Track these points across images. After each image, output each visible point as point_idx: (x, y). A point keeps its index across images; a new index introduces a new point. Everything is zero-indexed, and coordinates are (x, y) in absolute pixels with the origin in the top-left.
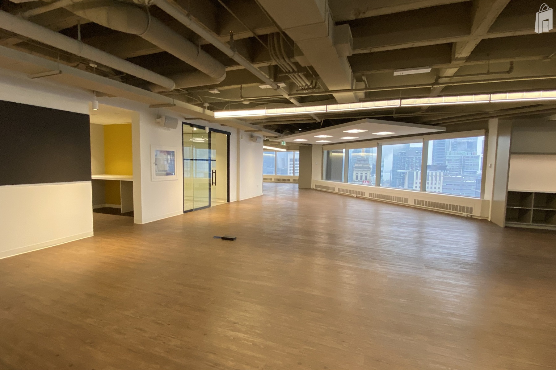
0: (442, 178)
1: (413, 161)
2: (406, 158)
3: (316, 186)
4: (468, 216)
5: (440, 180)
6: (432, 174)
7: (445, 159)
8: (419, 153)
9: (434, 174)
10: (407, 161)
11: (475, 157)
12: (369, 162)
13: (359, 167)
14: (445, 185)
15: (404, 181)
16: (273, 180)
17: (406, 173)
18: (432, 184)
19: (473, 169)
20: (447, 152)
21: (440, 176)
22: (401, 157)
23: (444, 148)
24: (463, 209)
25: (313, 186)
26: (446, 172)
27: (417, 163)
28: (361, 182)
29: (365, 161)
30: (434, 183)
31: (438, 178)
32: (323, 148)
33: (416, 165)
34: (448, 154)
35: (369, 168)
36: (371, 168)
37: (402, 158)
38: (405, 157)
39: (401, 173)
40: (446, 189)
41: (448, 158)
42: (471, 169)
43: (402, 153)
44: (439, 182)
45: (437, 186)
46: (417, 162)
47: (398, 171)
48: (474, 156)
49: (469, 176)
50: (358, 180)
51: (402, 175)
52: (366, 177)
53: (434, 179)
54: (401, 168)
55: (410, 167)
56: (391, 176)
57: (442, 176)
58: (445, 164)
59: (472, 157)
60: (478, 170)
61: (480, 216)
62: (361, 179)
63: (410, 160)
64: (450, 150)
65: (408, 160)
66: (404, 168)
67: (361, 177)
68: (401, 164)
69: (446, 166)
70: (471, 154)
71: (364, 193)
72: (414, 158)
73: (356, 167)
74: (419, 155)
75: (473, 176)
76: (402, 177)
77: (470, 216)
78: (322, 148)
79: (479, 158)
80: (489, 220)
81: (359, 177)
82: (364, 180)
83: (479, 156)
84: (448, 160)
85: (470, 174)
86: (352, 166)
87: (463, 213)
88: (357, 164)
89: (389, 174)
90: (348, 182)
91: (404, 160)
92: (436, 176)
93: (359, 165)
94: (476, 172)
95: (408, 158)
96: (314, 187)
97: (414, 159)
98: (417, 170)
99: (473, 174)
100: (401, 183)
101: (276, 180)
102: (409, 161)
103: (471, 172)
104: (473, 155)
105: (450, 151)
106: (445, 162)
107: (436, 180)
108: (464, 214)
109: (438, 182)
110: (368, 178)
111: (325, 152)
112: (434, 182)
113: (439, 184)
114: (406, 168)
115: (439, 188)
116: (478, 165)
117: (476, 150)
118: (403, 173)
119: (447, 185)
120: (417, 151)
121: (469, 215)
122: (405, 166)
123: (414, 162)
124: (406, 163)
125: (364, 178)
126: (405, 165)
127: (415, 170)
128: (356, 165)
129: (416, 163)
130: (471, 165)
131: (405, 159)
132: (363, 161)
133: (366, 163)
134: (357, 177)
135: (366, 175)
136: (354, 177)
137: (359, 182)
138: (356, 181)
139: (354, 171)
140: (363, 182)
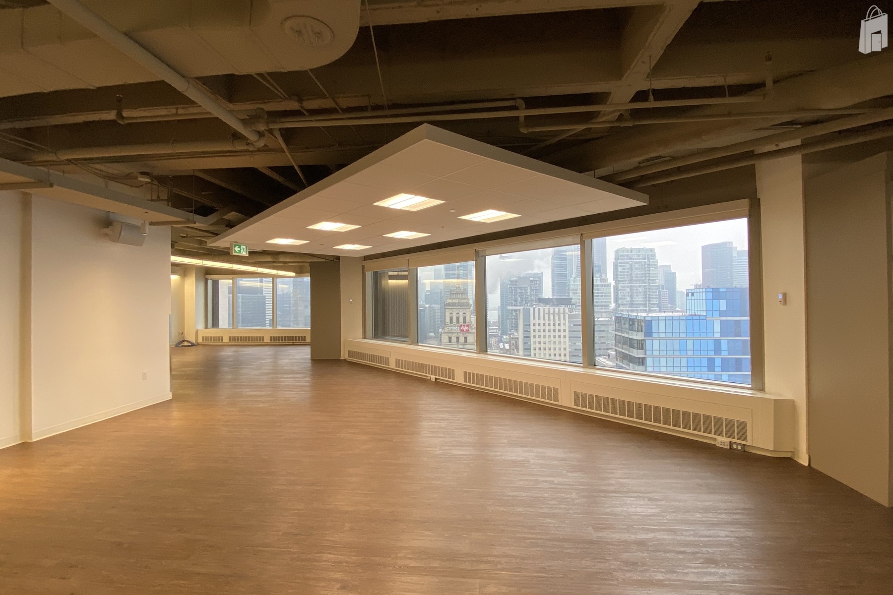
0: (567, 316)
1: (527, 292)
2: (518, 289)
3: (351, 353)
4: (735, 446)
5: (564, 319)
6: (554, 311)
7: (569, 288)
8: (534, 281)
9: (557, 311)
10: (519, 293)
11: (605, 286)
12: (467, 296)
13: (453, 304)
14: (572, 325)
15: (517, 322)
16: (267, 340)
17: (520, 310)
18: (554, 325)
19: (605, 302)
20: (571, 279)
21: (564, 313)
22: (511, 288)
23: (565, 274)
24: (719, 425)
25: (344, 355)
26: (572, 307)
27: (533, 296)
28: (458, 326)
29: (462, 294)
30: (557, 324)
31: (562, 316)
32: (363, 267)
33: (531, 298)
34: (572, 283)
35: (468, 304)
36: (471, 305)
37: (513, 288)
38: (516, 288)
39: (512, 310)
40: (574, 331)
41: (572, 287)
42: (602, 302)
43: (513, 281)
44: (564, 322)
45: (562, 328)
46: (533, 293)
47: (509, 307)
48: (605, 283)
49: (601, 312)
50: (453, 323)
51: (514, 314)
52: (464, 318)
53: (557, 318)
54: (512, 303)
55: (524, 302)
56: (499, 316)
57: (567, 313)
58: (569, 296)
59: (602, 286)
60: (610, 303)
61: (772, 449)
62: (458, 322)
63: (523, 291)
64: (574, 276)
65: (520, 291)
66: (517, 303)
67: (458, 318)
68: (512, 298)
69: (571, 299)
70: (601, 282)
71: (451, 373)
72: (529, 288)
73: (449, 304)
74: (534, 284)
75: (605, 312)
76: (514, 316)
77: (739, 447)
78: (361, 267)
79: (611, 286)
80: (804, 461)
81: (455, 320)
82: (462, 323)
83: (610, 284)
84: (573, 290)
85: (602, 309)
86: (444, 303)
87: (720, 439)
88: (450, 299)
89: (497, 312)
90: (418, 343)
91: (515, 292)
92: (559, 314)
93: (454, 301)
94: (608, 306)
95: (521, 288)
96: (346, 357)
97: (529, 290)
98: (534, 306)
99: (605, 309)
100: (513, 325)
101: (272, 339)
102: (522, 293)
103: (602, 306)
104: (603, 282)
105: (575, 278)
106: (569, 293)
107: (559, 320)
108: (722, 441)
109: (562, 322)
110: (467, 320)
111: (369, 276)
112: (557, 322)
113: (565, 324)
114: (519, 303)
115: (565, 331)
116: (611, 296)
117: (606, 276)
118: (516, 311)
119: (574, 325)
120: (531, 279)
121: (738, 444)
122: (517, 301)
123: (529, 294)
124: (518, 296)
125: (461, 320)
126: (517, 298)
127: (531, 306)
128: (449, 301)
129: (531, 295)
130: (602, 296)
131: (516, 290)
132: (459, 294)
133: (465, 296)
134: (451, 319)
135: (464, 315)
136: (448, 320)
137: (455, 326)
138: (449, 326)
139: (447, 310)
140: (461, 327)
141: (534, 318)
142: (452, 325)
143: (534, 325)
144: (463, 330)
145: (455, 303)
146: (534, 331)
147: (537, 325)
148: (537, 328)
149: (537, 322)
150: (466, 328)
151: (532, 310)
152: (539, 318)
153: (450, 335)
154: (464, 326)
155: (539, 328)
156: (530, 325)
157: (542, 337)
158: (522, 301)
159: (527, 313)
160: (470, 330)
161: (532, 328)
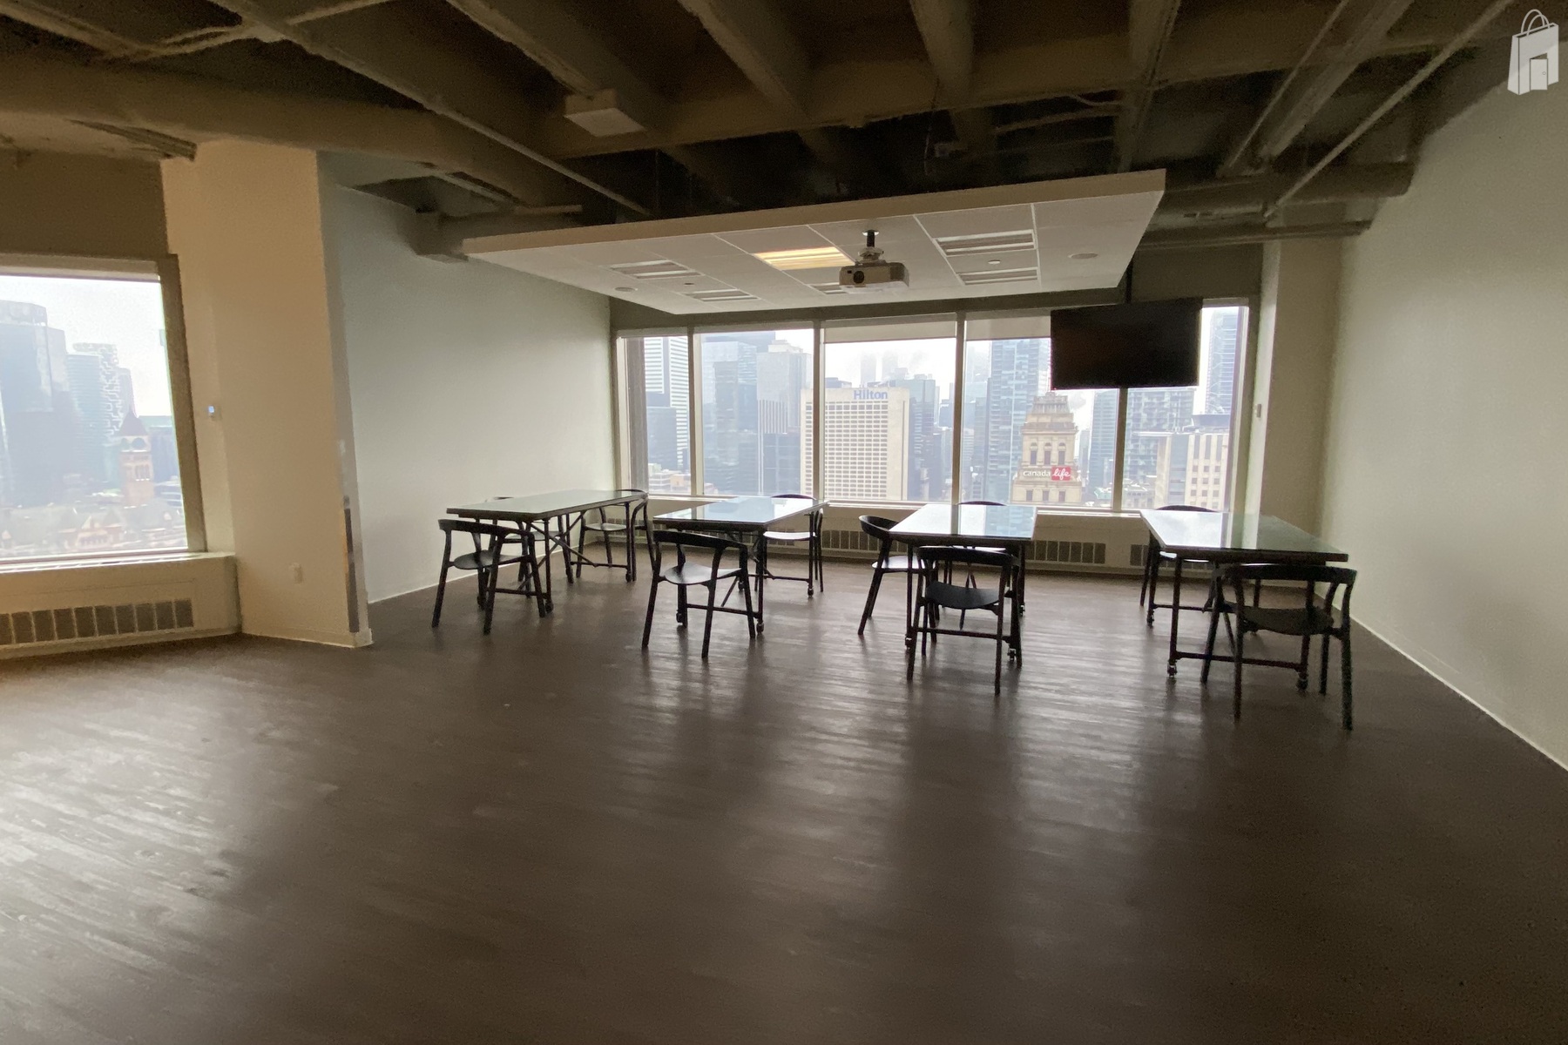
1: (1163, 403)
10: (1146, 404)
12: (1068, 409)
13: (1039, 426)
17: (1160, 438)
27: (1175, 410)
28: (1047, 470)
33: (1171, 416)
46: (1176, 405)
50: (1038, 464)
52: (1062, 454)
62: (1047, 460)
63: (1155, 401)
66: (1139, 425)
67: (1048, 454)
73: (1031, 426)
81: (1040, 457)
82: (1056, 464)
88: (1034, 415)
91: (1137, 402)
93: (1044, 420)
98: (1197, 431)
102: (1153, 404)
110: (1066, 457)
124: (1141, 411)
125: (1054, 458)
126: (1140, 415)
127: (1187, 431)
129: (1171, 409)
131: (1140, 399)
132: (1053, 405)
133: (1063, 411)
134: (1034, 455)
135: (1061, 448)
136: (1026, 456)
137: (1042, 470)
138: (1030, 470)
139: (1026, 437)
140: (1053, 470)
141: (1196, 456)
142: (1036, 467)
143: (1195, 469)
144: (1058, 478)
145: (1045, 423)
146: (1194, 481)
147: (1201, 469)
148: (1201, 475)
149: (1202, 463)
150: (1063, 474)
151: (1192, 438)
152: (1207, 456)
153: (1030, 487)
154: (1061, 469)
155: (1206, 476)
156: (1185, 469)
157: (1210, 495)
158: (1150, 420)
159: (1180, 443)
160: (1072, 477)
161: (1190, 475)
